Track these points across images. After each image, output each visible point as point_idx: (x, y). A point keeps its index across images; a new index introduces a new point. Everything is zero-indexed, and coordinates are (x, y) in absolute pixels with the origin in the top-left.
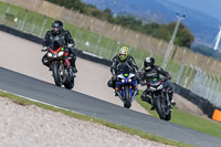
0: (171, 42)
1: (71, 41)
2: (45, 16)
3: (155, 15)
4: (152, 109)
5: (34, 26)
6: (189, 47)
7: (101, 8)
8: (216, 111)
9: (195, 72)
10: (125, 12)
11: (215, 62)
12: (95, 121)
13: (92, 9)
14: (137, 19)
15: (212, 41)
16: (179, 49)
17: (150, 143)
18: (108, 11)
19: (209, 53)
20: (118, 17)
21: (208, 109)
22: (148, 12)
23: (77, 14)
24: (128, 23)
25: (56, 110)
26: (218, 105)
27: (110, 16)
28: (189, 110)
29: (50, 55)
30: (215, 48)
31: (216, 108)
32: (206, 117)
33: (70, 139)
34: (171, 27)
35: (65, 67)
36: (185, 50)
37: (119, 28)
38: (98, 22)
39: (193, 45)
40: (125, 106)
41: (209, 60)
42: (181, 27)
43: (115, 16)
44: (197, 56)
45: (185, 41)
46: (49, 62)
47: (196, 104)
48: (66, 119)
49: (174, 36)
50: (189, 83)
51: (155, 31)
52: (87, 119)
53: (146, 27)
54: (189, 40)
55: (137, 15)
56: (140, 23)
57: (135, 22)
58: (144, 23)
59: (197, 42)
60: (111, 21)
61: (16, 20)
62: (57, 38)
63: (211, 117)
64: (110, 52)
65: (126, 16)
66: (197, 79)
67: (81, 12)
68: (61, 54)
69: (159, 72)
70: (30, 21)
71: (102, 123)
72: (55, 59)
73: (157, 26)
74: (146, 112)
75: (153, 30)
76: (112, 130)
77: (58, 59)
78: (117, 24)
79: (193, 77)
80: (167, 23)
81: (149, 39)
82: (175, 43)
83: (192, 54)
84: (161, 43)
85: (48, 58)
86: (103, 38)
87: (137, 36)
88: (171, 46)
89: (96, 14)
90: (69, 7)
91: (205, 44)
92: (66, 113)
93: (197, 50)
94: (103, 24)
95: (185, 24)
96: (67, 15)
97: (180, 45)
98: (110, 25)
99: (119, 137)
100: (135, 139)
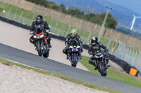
0: (103, 25)
1: (48, 28)
2: (23, 9)
3: (93, 8)
4: (96, 69)
5: (15, 15)
6: (114, 28)
7: (58, 4)
8: (132, 69)
9: (118, 44)
10: (73, 7)
12: (54, 75)
13: (53, 5)
14: (81, 11)
15: (129, 24)
17: (89, 89)
18: (62, 6)
19: (127, 32)
20: (69, 10)
21: (127, 68)
22: (89, 6)
23: (43, 7)
24: (75, 13)
25: (29, 69)
26: (133, 65)
27: (64, 9)
28: (114, 69)
29: (35, 37)
30: (131, 29)
31: (131, 67)
32: (125, 73)
33: (39, 87)
34: (103, 16)
35: (45, 44)
36: (112, 30)
37: (70, 16)
38: (56, 12)
39: (117, 27)
40: (72, 65)
41: (127, 36)
42: (109, 16)
43: (67, 9)
44: (119, 34)
45: (112, 25)
46: (34, 41)
48: (36, 74)
50: (114, 51)
51: (93, 18)
52: (49, 74)
53: (87, 16)
54: (114, 24)
55: (81, 8)
56: (83, 13)
57: (80, 13)
58: (86, 13)
59: (119, 25)
60: (64, 12)
61: (4, 11)
62: (39, 26)
63: (128, 72)
64: (64, 32)
65: (74, 9)
66: (119, 49)
67: (46, 6)
68: (42, 36)
69: (100, 46)
70: (13, 12)
71: (59, 77)
72: (38, 40)
73: (94, 15)
74: (87, 70)
75: (91, 18)
76: (65, 81)
77: (40, 39)
79: (117, 47)
80: (100, 13)
81: (89, 23)
82: (105, 26)
83: (116, 32)
85: (34, 39)
86: (59, 22)
87: (81, 21)
88: (103, 28)
89: (55, 8)
90: (38, 4)
91: (124, 27)
92: (36, 71)
93: (119, 30)
94: (59, 14)
95: (111, 14)
96: (37, 8)
97: (109, 28)
98: (64, 14)
99: (70, 85)
100: (80, 87)
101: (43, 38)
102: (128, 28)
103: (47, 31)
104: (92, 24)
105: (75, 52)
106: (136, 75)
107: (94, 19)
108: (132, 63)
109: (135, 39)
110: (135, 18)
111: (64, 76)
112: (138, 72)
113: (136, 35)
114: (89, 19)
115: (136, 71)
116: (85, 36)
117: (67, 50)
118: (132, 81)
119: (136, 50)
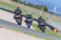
0: (42, 10)
1: (21, 13)
3: (37, 3)
6: (47, 11)
9: (49, 18)
10: (29, 2)
11: (54, 16)
12: (21, 32)
13: (20, 2)
14: (33, 4)
15: (53, 10)
16: (44, 12)
17: (36, 38)
18: (24, 2)
19: (52, 13)
20: (27, 4)
22: (36, 2)
24: (30, 5)
26: (55, 28)
27: (25, 3)
30: (54, 12)
31: (54, 28)
32: (52, 31)
34: (42, 6)
36: (46, 12)
37: (28, 6)
39: (48, 11)
41: (52, 15)
42: (45, 6)
43: (26, 3)
45: (46, 10)
47: (49, 27)
49: (43, 9)
53: (35, 6)
54: (47, 10)
56: (33, 5)
57: (32, 5)
58: (35, 5)
60: (25, 5)
62: (18, 12)
63: (53, 31)
64: (25, 13)
65: (29, 3)
66: (49, 20)
67: (17, 2)
70: (3, 5)
73: (38, 6)
74: (35, 29)
75: (37, 7)
76: (26, 34)
78: (27, 5)
80: (41, 5)
81: (36, 9)
83: (48, 13)
84: (39, 10)
86: (23, 9)
87: (33, 8)
89: (21, 3)
90: (14, 1)
91: (51, 11)
93: (49, 12)
94: (23, 5)
95: (46, 5)
96: (13, 3)
97: (44, 11)
98: (25, 6)
99: (28, 36)
100: (32, 37)
101: (20, 17)
102: (53, 11)
103: (21, 14)
104: (37, 10)
105: (29, 22)
106: (57, 32)
107: (38, 8)
108: (55, 27)
109: (56, 16)
110: (56, 7)
111: (25, 32)
112: (57, 30)
113: (56, 15)
114: (36, 8)
115: (56, 30)
116: (34, 15)
117: (26, 21)
118: (55, 34)
119: (56, 21)
